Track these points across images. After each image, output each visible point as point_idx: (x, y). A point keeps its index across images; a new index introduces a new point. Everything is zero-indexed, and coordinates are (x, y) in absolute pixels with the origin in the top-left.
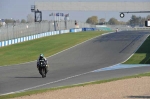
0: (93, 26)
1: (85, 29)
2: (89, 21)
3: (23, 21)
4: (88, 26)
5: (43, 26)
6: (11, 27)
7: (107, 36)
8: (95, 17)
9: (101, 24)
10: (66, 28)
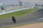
0: (37, 7)
1: (34, 8)
2: (35, 5)
3: (17, 5)
4: (35, 7)
5: (22, 7)
6: (13, 7)
7: (41, 10)
8: (37, 4)
9: (39, 6)
10: (29, 7)
